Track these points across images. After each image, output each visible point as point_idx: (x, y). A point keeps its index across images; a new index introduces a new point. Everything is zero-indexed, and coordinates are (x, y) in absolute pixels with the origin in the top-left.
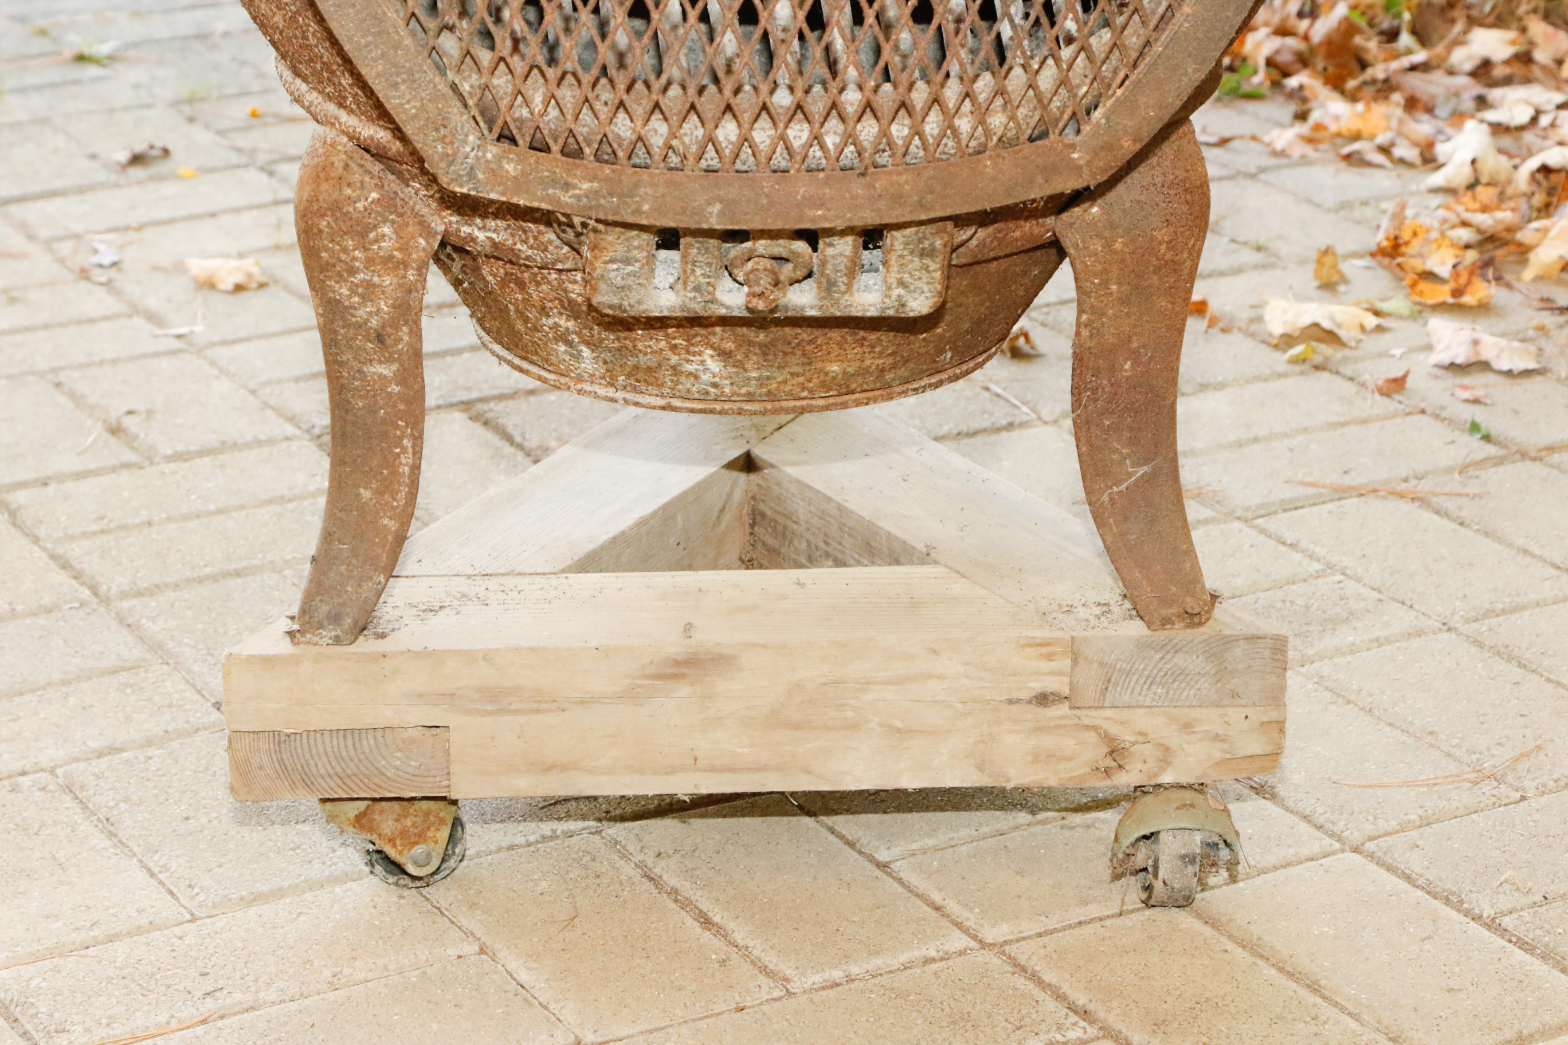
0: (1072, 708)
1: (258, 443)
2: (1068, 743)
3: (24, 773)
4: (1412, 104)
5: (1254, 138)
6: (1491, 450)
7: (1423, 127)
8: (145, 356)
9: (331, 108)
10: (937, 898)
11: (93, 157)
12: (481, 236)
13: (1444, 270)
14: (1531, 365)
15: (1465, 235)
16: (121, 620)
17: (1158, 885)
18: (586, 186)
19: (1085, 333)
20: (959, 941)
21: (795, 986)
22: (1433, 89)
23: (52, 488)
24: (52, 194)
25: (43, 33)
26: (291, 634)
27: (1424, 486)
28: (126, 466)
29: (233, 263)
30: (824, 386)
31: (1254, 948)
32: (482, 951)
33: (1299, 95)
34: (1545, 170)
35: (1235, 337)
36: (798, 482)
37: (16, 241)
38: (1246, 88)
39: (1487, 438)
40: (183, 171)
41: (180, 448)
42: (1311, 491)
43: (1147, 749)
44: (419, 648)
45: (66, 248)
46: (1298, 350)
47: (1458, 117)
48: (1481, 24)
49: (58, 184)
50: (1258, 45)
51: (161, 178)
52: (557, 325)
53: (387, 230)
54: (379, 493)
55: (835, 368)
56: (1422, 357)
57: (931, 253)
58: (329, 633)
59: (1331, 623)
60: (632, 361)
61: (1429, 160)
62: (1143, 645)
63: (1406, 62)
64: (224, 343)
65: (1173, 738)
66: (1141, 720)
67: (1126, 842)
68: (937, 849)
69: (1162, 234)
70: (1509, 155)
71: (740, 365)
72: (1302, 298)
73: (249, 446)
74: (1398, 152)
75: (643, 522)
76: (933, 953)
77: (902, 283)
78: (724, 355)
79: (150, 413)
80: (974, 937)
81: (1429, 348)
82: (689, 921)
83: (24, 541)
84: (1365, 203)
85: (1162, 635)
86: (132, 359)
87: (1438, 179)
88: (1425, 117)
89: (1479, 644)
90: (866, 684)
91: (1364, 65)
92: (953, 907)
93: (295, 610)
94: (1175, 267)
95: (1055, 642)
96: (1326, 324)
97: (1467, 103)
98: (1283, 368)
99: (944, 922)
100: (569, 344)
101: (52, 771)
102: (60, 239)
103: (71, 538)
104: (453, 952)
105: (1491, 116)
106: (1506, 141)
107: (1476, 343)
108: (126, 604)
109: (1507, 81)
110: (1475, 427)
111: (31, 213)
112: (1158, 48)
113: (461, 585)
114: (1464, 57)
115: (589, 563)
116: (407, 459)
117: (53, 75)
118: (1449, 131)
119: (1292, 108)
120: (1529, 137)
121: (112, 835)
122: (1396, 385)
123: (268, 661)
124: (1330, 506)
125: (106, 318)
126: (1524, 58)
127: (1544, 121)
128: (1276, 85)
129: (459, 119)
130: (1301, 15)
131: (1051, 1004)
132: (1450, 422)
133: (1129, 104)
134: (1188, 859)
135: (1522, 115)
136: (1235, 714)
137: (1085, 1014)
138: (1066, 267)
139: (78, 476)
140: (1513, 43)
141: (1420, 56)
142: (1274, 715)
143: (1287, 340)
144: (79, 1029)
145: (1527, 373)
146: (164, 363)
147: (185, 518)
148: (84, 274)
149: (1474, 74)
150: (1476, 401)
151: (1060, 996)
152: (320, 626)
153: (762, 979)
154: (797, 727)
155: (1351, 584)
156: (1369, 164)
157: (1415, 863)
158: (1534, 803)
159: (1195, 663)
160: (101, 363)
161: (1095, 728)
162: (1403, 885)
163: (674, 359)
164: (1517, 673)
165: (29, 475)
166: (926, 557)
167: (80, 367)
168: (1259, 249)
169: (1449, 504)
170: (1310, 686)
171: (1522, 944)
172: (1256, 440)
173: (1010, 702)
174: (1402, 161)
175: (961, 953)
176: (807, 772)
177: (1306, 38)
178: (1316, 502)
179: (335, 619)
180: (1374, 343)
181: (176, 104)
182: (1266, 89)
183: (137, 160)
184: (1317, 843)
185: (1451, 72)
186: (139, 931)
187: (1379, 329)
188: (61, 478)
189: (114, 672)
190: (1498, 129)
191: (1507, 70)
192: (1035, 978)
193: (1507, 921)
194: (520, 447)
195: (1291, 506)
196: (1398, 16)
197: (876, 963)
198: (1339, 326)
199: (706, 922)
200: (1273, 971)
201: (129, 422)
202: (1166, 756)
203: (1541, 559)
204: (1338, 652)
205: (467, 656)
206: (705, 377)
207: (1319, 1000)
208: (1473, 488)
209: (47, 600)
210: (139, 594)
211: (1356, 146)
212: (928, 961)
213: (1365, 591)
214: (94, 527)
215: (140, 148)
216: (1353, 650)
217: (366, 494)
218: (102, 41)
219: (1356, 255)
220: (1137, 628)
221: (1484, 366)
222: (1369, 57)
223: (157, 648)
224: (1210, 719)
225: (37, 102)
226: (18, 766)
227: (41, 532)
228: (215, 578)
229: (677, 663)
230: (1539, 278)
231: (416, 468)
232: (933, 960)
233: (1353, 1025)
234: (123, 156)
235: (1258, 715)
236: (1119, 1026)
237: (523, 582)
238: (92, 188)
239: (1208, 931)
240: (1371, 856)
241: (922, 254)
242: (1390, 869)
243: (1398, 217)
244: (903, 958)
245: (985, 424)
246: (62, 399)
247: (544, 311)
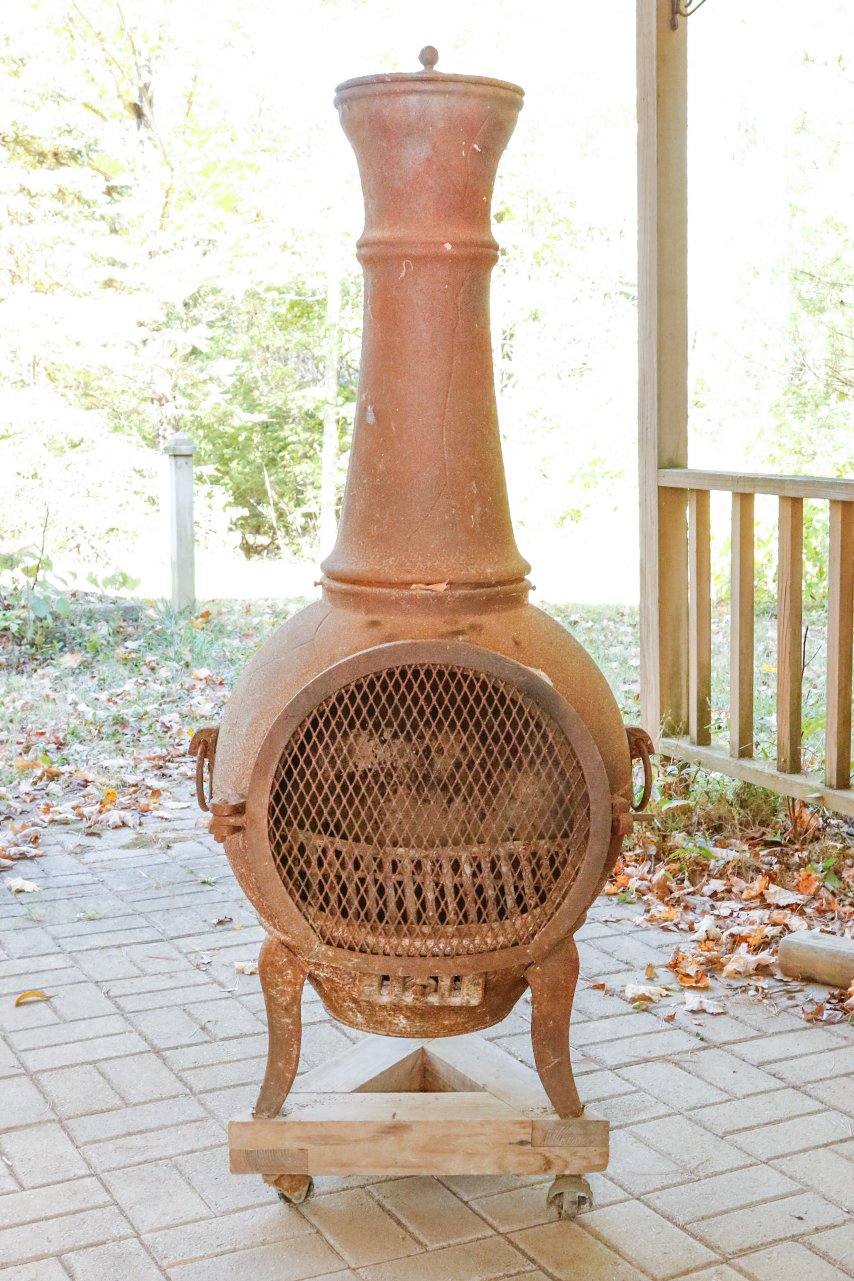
0: (533, 1146)
1: (255, 1034)
2: (531, 1160)
3: (160, 1159)
4: (686, 908)
5: (629, 920)
6: (703, 1044)
7: (690, 916)
8: (216, 999)
9: (272, 928)
10: (484, 1215)
11: (205, 921)
12: (322, 975)
13: (693, 973)
14: (721, 1011)
15: (701, 959)
16: (199, 1101)
17: (563, 1212)
18: (356, 960)
19: (536, 1011)
20: (490, 1232)
21: (429, 1248)
22: (695, 902)
23: (179, 1050)
24: (189, 935)
25: (192, 872)
26: (253, 1114)
27: (677, 1058)
28: (206, 1042)
29: (250, 964)
30: (444, 1028)
31: (597, 1236)
32: (318, 1232)
33: (648, 903)
34: (732, 935)
35: (615, 998)
36: (440, 1059)
37: (175, 954)
38: (628, 899)
39: (702, 1039)
40: (236, 927)
41: (226, 1036)
42: (636, 1059)
43: (558, 1161)
44: (297, 1120)
45: (192, 956)
46: (637, 1003)
47: (704, 913)
48: (714, 878)
49: (191, 932)
50: (633, 883)
51: (228, 930)
52: (348, 1006)
53: (289, 972)
54: (285, 1064)
55: (447, 1022)
56: (682, 1006)
57: (478, 984)
58: (265, 1115)
59: (638, 1111)
60: (375, 1019)
61: (692, 929)
62: (557, 1124)
63: (686, 891)
64: (245, 995)
65: (568, 1157)
66: (558, 1151)
67: (552, 1196)
68: (486, 1196)
69: (562, 977)
70: (721, 928)
71: (413, 1021)
72: (640, 983)
73: (251, 1035)
74: (681, 926)
75: (383, 1073)
76: (480, 1236)
77: (468, 995)
78: (407, 1018)
79: (216, 1022)
80: (495, 1230)
81: (684, 1003)
82: (393, 1223)
83: (167, 1070)
84: (667, 946)
85: (565, 1121)
86: (212, 1000)
87: (694, 937)
88: (691, 913)
89: (690, 1119)
90: (458, 1136)
91: (671, 892)
92: (490, 1219)
93: (255, 1106)
94: (567, 989)
95: (526, 1122)
96: (648, 994)
97: (708, 908)
98: (631, 1010)
99: (485, 1225)
100: (353, 1012)
101: (170, 1159)
102: (190, 953)
103: (184, 1070)
104: (307, 1232)
105: (716, 912)
106: (720, 923)
107: (701, 1002)
108: (202, 1096)
109: (723, 899)
110: (698, 1035)
111: (180, 943)
112: (557, 915)
113: (315, 1096)
114: (707, 890)
115: (362, 1089)
116: (295, 1052)
117: (193, 889)
118: (700, 918)
119: (644, 907)
120: (728, 921)
121: (190, 1184)
122: (671, 1018)
123: (244, 1124)
124: (642, 1065)
125: (204, 984)
126: (729, 891)
127: (735, 914)
128: (639, 898)
129: (313, 937)
130: (649, 872)
131: (521, 1257)
132: (689, 1033)
133: (546, 934)
134: (573, 1203)
135: (726, 912)
136: (592, 1149)
137: (533, 1261)
138: (529, 990)
139: (189, 1046)
140: (725, 885)
141: (691, 889)
142: (605, 1150)
143: (634, 1000)
144: (172, 1257)
145: (718, 1014)
146: (223, 1002)
147: (225, 1063)
148: (198, 967)
149: (711, 896)
150: (699, 1025)
151: (524, 1254)
152: (263, 1111)
153: (417, 1246)
154: (433, 1151)
155: (647, 1096)
156: (670, 930)
157: (658, 1203)
158: (703, 1182)
159: (575, 1130)
160: (201, 1001)
161: (541, 1154)
162: (653, 1213)
163: (390, 1019)
164: (702, 1131)
165: (172, 1045)
166: (483, 1089)
167: (193, 1003)
168: (627, 963)
169: (686, 1065)
170: (628, 1135)
171: (692, 1235)
172: (618, 1039)
173: (510, 1144)
174: (682, 929)
175: (491, 1237)
176: (436, 1168)
177: (650, 881)
178: (638, 1063)
179: (268, 1109)
180: (664, 1001)
181: (236, 901)
182: (635, 900)
183: (220, 923)
184: (622, 1194)
185: (702, 895)
186: (196, 1221)
187: (667, 996)
188: (182, 1047)
189: (195, 1121)
190: (718, 917)
191: (722, 895)
192: (516, 1247)
193: (688, 1227)
194: (348, 1037)
195: (629, 1064)
196: (684, 874)
197: (459, 1240)
198: (652, 995)
199: (399, 1223)
200: (603, 1246)
201: (209, 1025)
202: (566, 1164)
203: (716, 1087)
204: (639, 1122)
205: (315, 1124)
206: (401, 1025)
207: (617, 1256)
208: (695, 1059)
209: (174, 1093)
210: (206, 1092)
211: (666, 924)
212: (479, 1239)
213: (651, 1099)
214: (193, 1066)
215: (222, 918)
216: (644, 1121)
217: (280, 1064)
218: (212, 876)
219: (661, 966)
220: (556, 1117)
221: (704, 1011)
222: (673, 889)
223: (211, 1113)
224: (582, 1151)
225: (187, 900)
226: (158, 1156)
227: (174, 1067)
228: (234, 1086)
229: (390, 1128)
230: (728, 977)
231: (298, 1056)
232: (480, 1239)
233: (629, 1266)
234: (215, 921)
235: (599, 1150)
236: (545, 1266)
237: (336, 1096)
238: (203, 933)
239: (580, 1229)
240: (643, 1201)
241: (475, 985)
242: (649, 1206)
243: (677, 951)
244: (469, 1238)
245: (520, 1031)
246: (185, 1016)
247: (344, 1001)
